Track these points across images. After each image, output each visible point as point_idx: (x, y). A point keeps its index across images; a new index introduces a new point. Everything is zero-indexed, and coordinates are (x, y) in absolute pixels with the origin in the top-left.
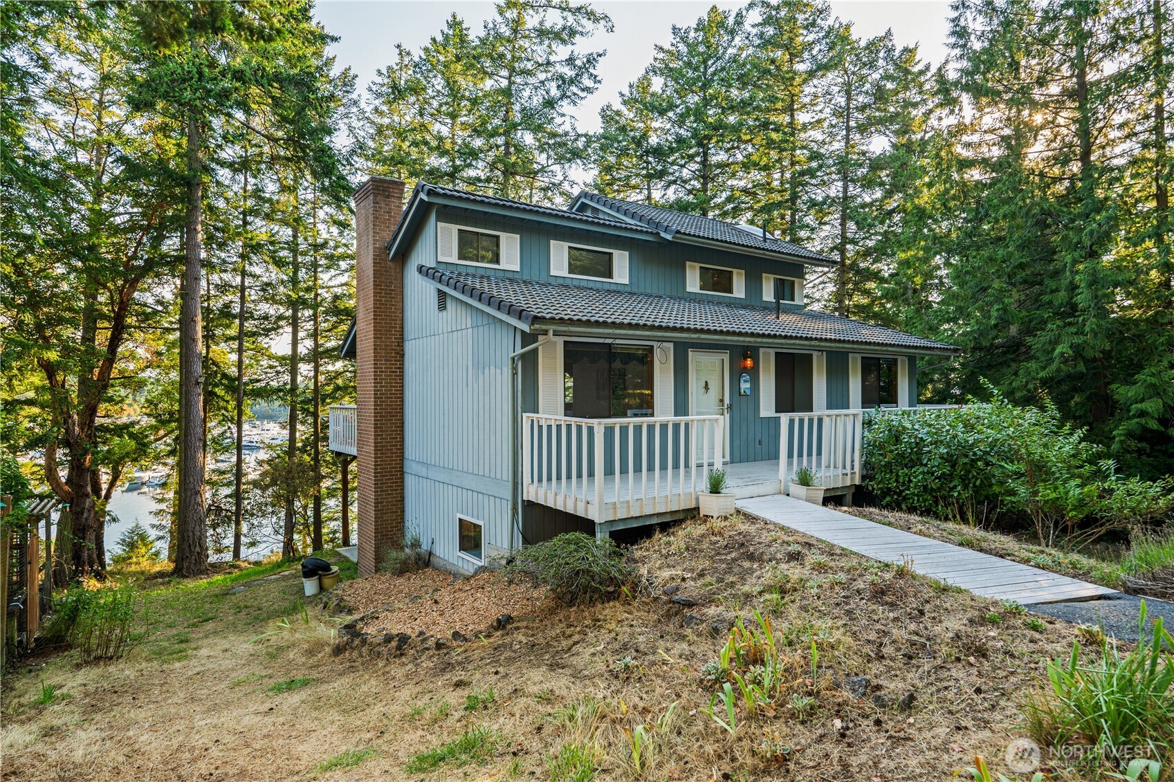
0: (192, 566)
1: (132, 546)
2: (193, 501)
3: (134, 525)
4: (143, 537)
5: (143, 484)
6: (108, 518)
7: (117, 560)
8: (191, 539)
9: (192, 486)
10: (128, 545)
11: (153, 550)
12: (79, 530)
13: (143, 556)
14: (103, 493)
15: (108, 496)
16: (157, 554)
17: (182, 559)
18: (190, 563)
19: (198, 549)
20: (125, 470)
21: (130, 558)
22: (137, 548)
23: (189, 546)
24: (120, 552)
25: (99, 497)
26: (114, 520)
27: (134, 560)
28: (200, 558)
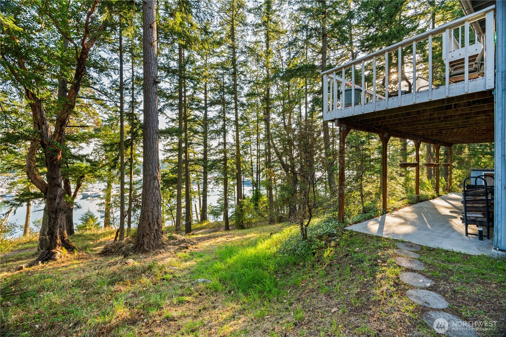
0: (152, 242)
1: (86, 220)
2: (152, 185)
3: (87, 211)
4: (92, 216)
5: (88, 196)
6: (75, 206)
7: (80, 228)
8: (151, 218)
9: (151, 172)
10: (85, 220)
11: (97, 222)
12: (52, 212)
13: (92, 226)
14: (73, 194)
15: (75, 196)
16: (98, 224)
17: (143, 236)
18: (150, 239)
19: (156, 227)
20: (83, 183)
21: (86, 226)
22: (89, 221)
23: (149, 224)
24: (81, 224)
25: (70, 195)
26: (79, 207)
27: (88, 227)
28: (157, 234)
